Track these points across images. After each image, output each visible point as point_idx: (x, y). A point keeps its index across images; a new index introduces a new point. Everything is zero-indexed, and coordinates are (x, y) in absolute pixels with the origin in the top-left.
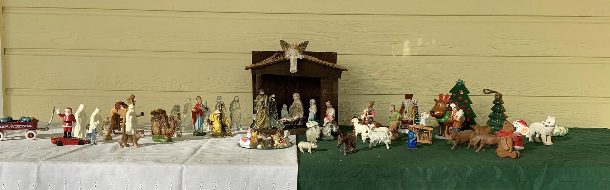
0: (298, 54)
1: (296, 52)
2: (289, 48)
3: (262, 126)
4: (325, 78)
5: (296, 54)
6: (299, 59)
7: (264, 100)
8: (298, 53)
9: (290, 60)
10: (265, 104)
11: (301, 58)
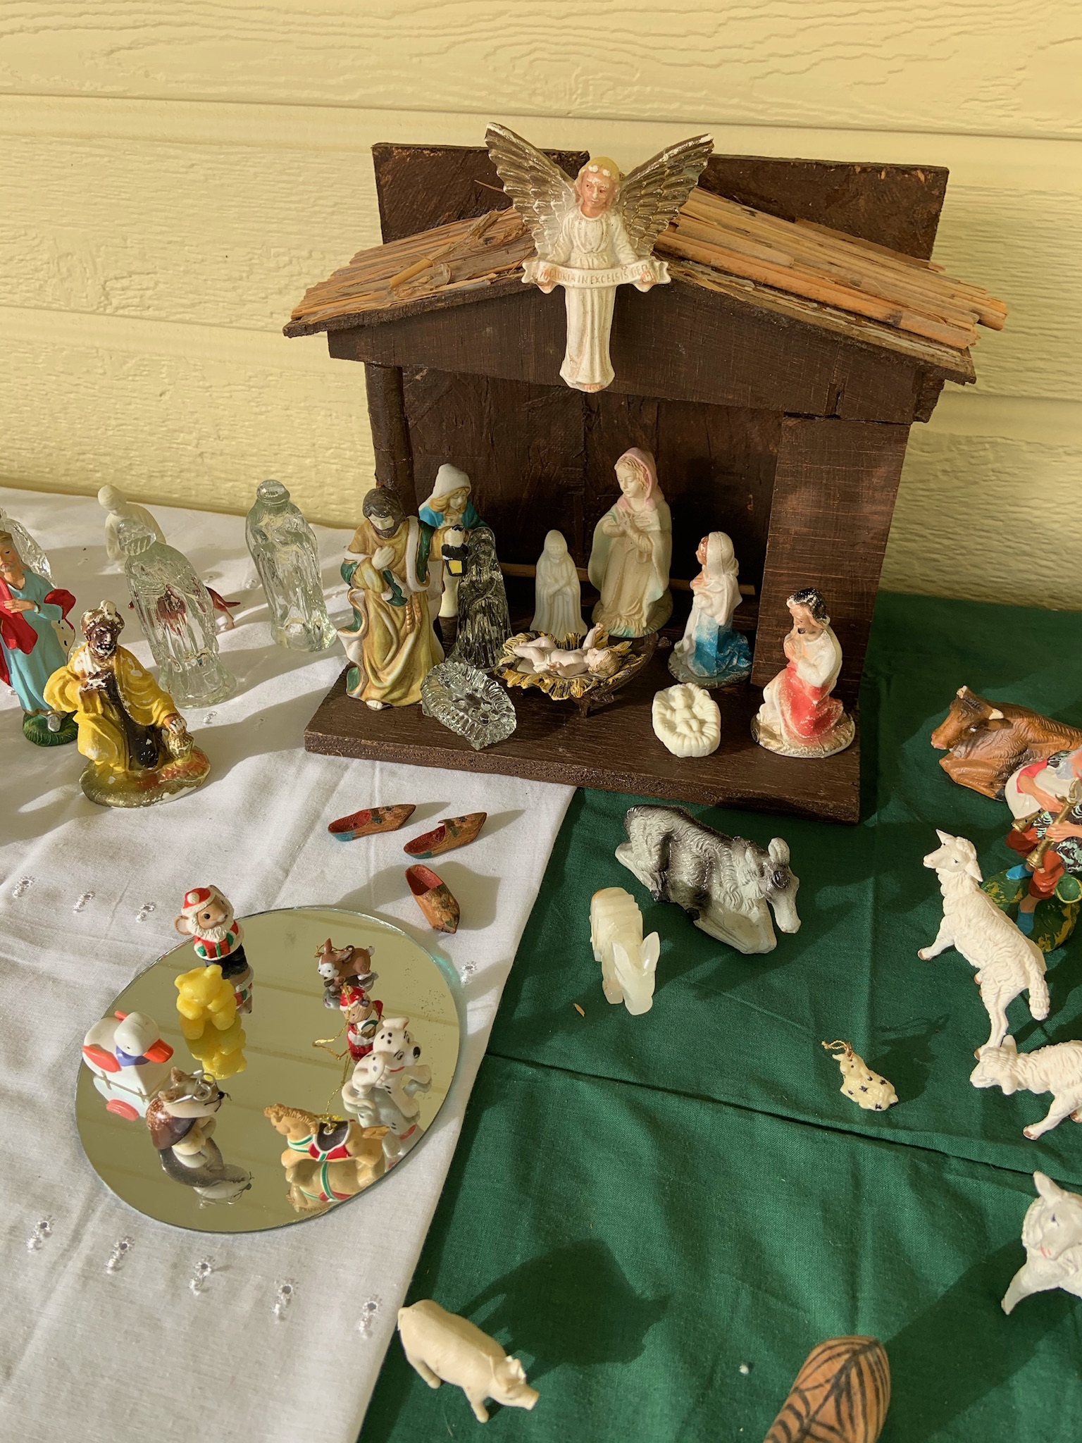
0: (625, 253)
1: (606, 235)
2: (557, 197)
3: (396, 695)
4: (810, 417)
5: (612, 249)
6: (625, 293)
7: (399, 557)
8: (621, 239)
9: (560, 291)
10: (404, 580)
11: (643, 282)
